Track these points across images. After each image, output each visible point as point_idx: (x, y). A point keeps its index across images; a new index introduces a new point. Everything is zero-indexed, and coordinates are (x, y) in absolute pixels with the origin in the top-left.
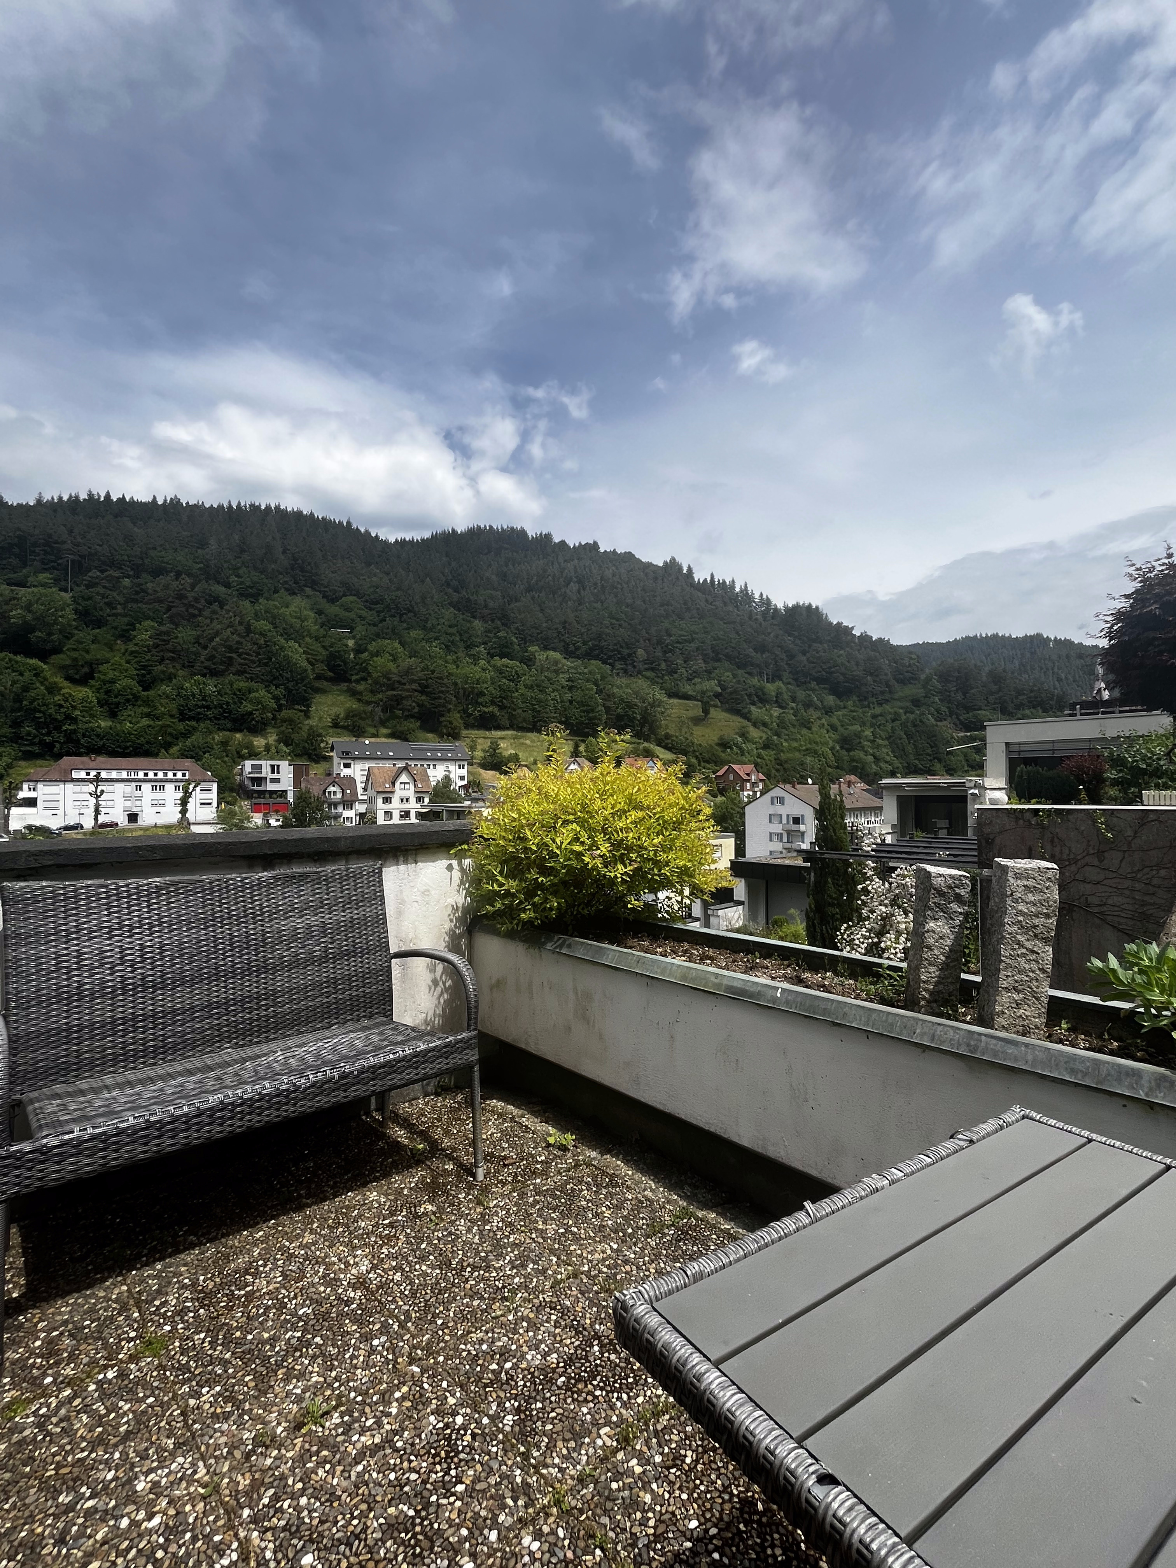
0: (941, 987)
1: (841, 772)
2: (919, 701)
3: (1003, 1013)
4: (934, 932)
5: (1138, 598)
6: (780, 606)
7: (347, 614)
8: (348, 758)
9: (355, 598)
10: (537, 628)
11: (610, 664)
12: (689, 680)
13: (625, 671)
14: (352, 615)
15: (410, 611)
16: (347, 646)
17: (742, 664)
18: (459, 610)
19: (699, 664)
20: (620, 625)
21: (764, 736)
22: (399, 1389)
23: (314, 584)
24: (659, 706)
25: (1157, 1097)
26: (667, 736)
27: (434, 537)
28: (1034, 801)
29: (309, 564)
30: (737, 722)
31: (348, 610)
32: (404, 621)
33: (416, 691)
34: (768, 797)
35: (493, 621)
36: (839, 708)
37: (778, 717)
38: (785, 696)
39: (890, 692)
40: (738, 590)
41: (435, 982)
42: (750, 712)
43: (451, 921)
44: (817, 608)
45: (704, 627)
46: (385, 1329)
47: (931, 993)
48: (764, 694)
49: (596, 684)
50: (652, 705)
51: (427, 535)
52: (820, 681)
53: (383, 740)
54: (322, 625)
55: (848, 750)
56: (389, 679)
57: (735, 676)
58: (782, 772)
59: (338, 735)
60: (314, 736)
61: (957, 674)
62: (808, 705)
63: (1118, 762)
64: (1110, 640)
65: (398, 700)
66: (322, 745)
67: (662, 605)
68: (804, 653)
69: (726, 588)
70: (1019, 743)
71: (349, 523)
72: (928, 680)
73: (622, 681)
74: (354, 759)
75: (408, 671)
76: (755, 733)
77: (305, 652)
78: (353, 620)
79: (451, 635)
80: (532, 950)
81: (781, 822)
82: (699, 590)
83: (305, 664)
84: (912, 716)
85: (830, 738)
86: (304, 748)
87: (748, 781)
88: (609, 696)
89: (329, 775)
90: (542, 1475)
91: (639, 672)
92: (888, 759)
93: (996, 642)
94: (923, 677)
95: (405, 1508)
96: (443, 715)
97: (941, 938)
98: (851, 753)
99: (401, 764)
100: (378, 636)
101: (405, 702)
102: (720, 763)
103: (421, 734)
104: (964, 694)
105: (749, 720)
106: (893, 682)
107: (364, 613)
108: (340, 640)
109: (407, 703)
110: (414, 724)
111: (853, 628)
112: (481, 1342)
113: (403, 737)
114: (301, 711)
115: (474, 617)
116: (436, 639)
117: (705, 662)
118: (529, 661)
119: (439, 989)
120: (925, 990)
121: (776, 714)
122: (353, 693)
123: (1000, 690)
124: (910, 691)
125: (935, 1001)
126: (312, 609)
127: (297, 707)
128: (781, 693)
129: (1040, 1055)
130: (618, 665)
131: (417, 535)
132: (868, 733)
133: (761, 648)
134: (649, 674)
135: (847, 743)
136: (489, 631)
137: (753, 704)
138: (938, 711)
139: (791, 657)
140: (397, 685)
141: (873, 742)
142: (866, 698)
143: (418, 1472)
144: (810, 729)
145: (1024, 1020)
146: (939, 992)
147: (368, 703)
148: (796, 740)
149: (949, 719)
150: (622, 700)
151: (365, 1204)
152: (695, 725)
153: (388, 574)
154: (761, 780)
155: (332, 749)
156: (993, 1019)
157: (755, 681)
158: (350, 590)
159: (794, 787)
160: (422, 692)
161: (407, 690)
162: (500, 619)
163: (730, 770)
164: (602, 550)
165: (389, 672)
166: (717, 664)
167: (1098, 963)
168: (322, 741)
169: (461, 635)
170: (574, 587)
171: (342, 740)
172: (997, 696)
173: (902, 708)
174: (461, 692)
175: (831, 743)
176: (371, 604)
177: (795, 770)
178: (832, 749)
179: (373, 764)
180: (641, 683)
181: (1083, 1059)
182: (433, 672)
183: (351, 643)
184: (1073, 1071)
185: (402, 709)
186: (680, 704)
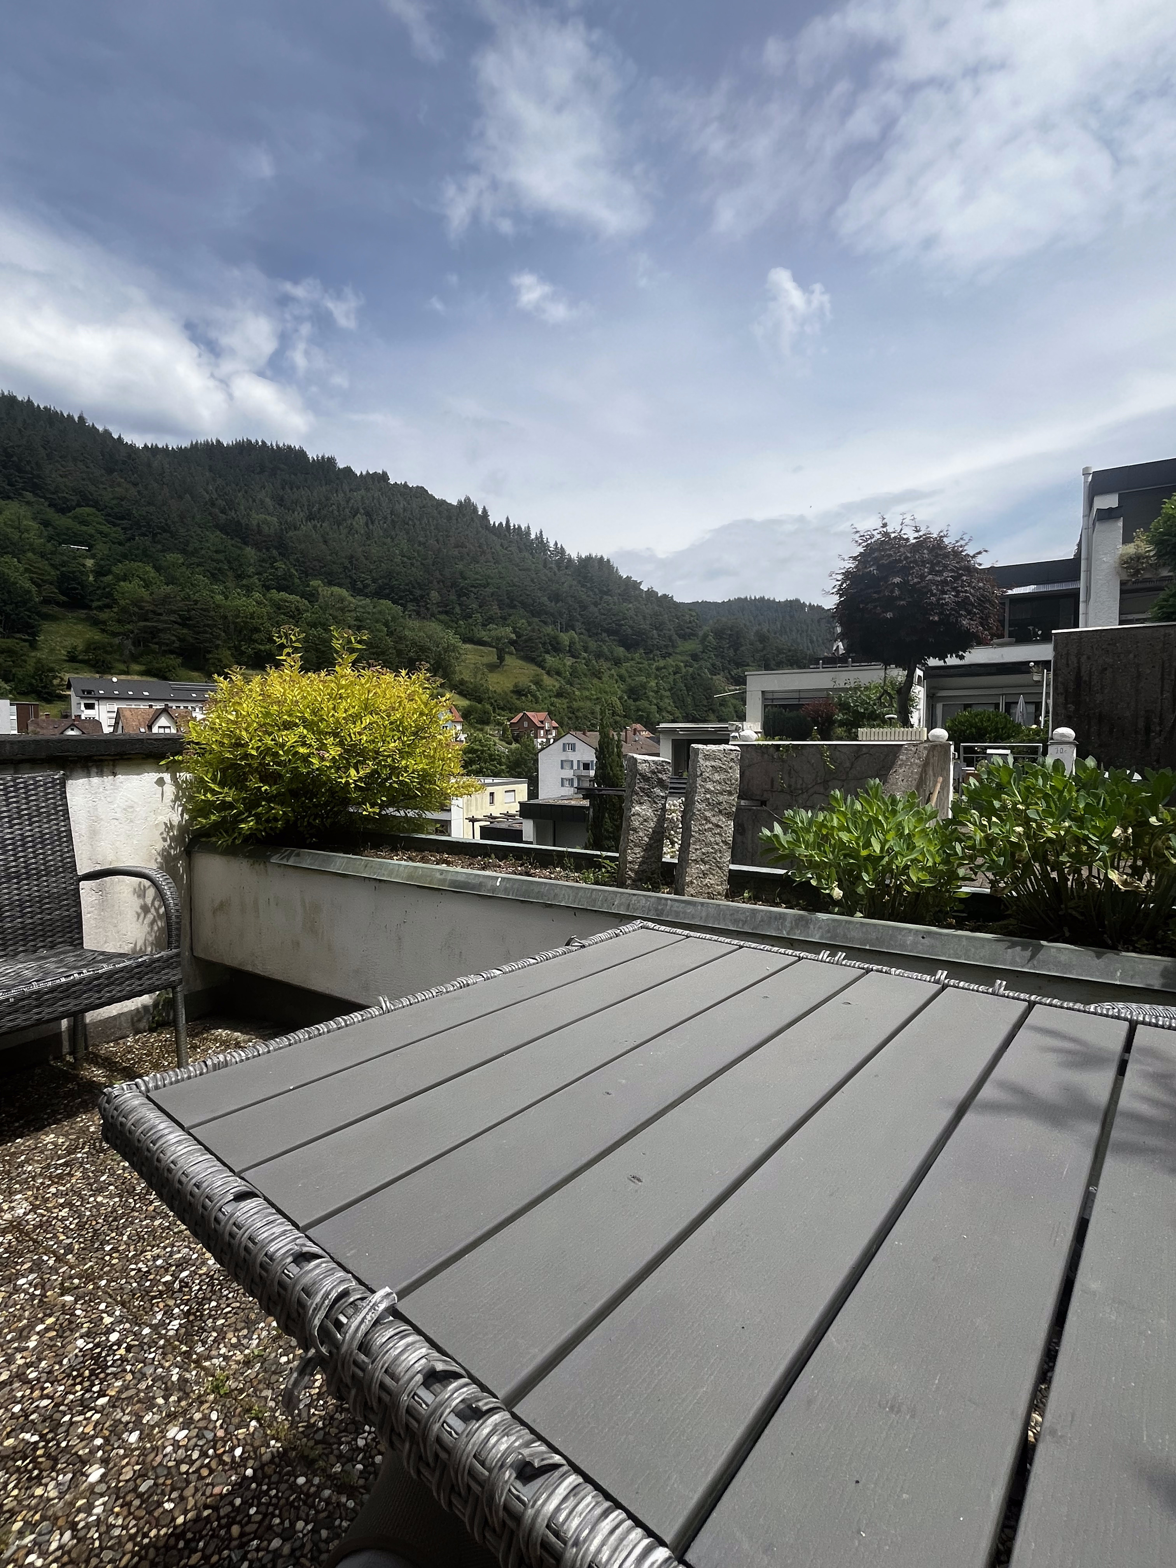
0: (645, 867)
1: (630, 721)
2: (696, 655)
3: (692, 883)
4: (639, 815)
5: (862, 559)
6: (574, 556)
7: (84, 528)
8: (91, 698)
9: (93, 510)
10: (320, 562)
11: (401, 605)
12: (484, 625)
13: (418, 613)
14: (90, 530)
15: (165, 531)
16: (84, 565)
17: (535, 611)
18: (227, 534)
19: (495, 609)
20: (412, 564)
21: (557, 685)
22: (42, 1321)
23: (36, 488)
24: (453, 651)
25: (795, 934)
26: (462, 682)
27: (195, 447)
28: (777, 738)
29: (29, 462)
30: (532, 669)
31: (84, 523)
32: (159, 542)
33: (175, 622)
34: (560, 743)
35: (268, 549)
36: (627, 660)
37: (571, 667)
38: (578, 646)
39: (674, 646)
40: (533, 536)
41: (145, 909)
42: (544, 660)
43: (165, 840)
44: (608, 560)
45: (500, 573)
46: (37, 1266)
47: (636, 873)
48: (558, 643)
49: (386, 624)
50: (446, 650)
51: (185, 444)
52: (610, 632)
53: (136, 678)
54: (50, 539)
55: (635, 700)
56: (141, 608)
57: (530, 624)
58: (574, 720)
59: (76, 670)
60: (44, 672)
61: (729, 632)
62: (599, 655)
63: (844, 706)
64: (840, 597)
65: (154, 633)
66: (56, 682)
67: (457, 546)
68: (596, 604)
69: (521, 534)
70: (773, 692)
71: (81, 418)
72: (706, 636)
73: (415, 623)
74: (99, 699)
75: (166, 599)
76: (547, 681)
77: (26, 570)
78: (92, 536)
79: (218, 561)
80: (256, 866)
81: (572, 768)
82: (495, 534)
83: (28, 585)
84: (691, 670)
85: (619, 689)
86: (31, 684)
87: (542, 728)
88: (400, 638)
89: (66, 716)
90: (204, 1369)
91: (433, 615)
92: (669, 708)
93: (763, 605)
94: (701, 634)
95: (27, 1436)
96: (209, 652)
97: (645, 820)
98: (638, 703)
99: (159, 706)
100: (125, 556)
101: (161, 635)
102: (515, 710)
103: (183, 672)
104: (735, 651)
105: (543, 668)
106: (675, 637)
107: (105, 529)
108: (75, 558)
109: (165, 637)
110: (174, 661)
111: (640, 583)
112: (155, 1258)
113: (162, 675)
114: (25, 641)
115: (246, 543)
116: (199, 565)
117: (500, 608)
118: (311, 597)
119: (150, 917)
120: (630, 870)
121: (569, 663)
122: (95, 623)
123: (764, 648)
124: (692, 645)
125: (640, 880)
126: (34, 519)
127: (18, 635)
128: (574, 643)
129: (712, 911)
130: (411, 607)
131: (173, 443)
132: (653, 684)
133: (556, 597)
134: (443, 617)
135: (634, 693)
136: (263, 560)
137: (548, 652)
138: (713, 665)
139: (584, 608)
140: (151, 615)
141: (657, 692)
142: (651, 651)
143: (52, 1398)
144: (600, 678)
145: (709, 888)
146: (643, 871)
147: (114, 634)
148: (588, 689)
149: (722, 673)
150: (414, 644)
151: (36, 1148)
152: (491, 671)
153: (135, 485)
154: (554, 728)
155: (69, 687)
156: (684, 889)
157: (549, 629)
158: (86, 500)
159: (584, 734)
160: (183, 625)
161: (165, 622)
162: (276, 548)
163: (525, 718)
164: (392, 482)
165: (142, 599)
166: (511, 611)
167: (767, 832)
168: (55, 677)
169: (229, 562)
170: (361, 519)
171: (85, 677)
172: (762, 654)
173: (682, 662)
174: (232, 626)
175: (619, 692)
176: (115, 517)
177: (586, 717)
178: (620, 698)
179: (123, 705)
180: (434, 628)
181: (744, 910)
182: (196, 602)
183: (89, 563)
184: (736, 922)
185: (159, 644)
186: (476, 650)
